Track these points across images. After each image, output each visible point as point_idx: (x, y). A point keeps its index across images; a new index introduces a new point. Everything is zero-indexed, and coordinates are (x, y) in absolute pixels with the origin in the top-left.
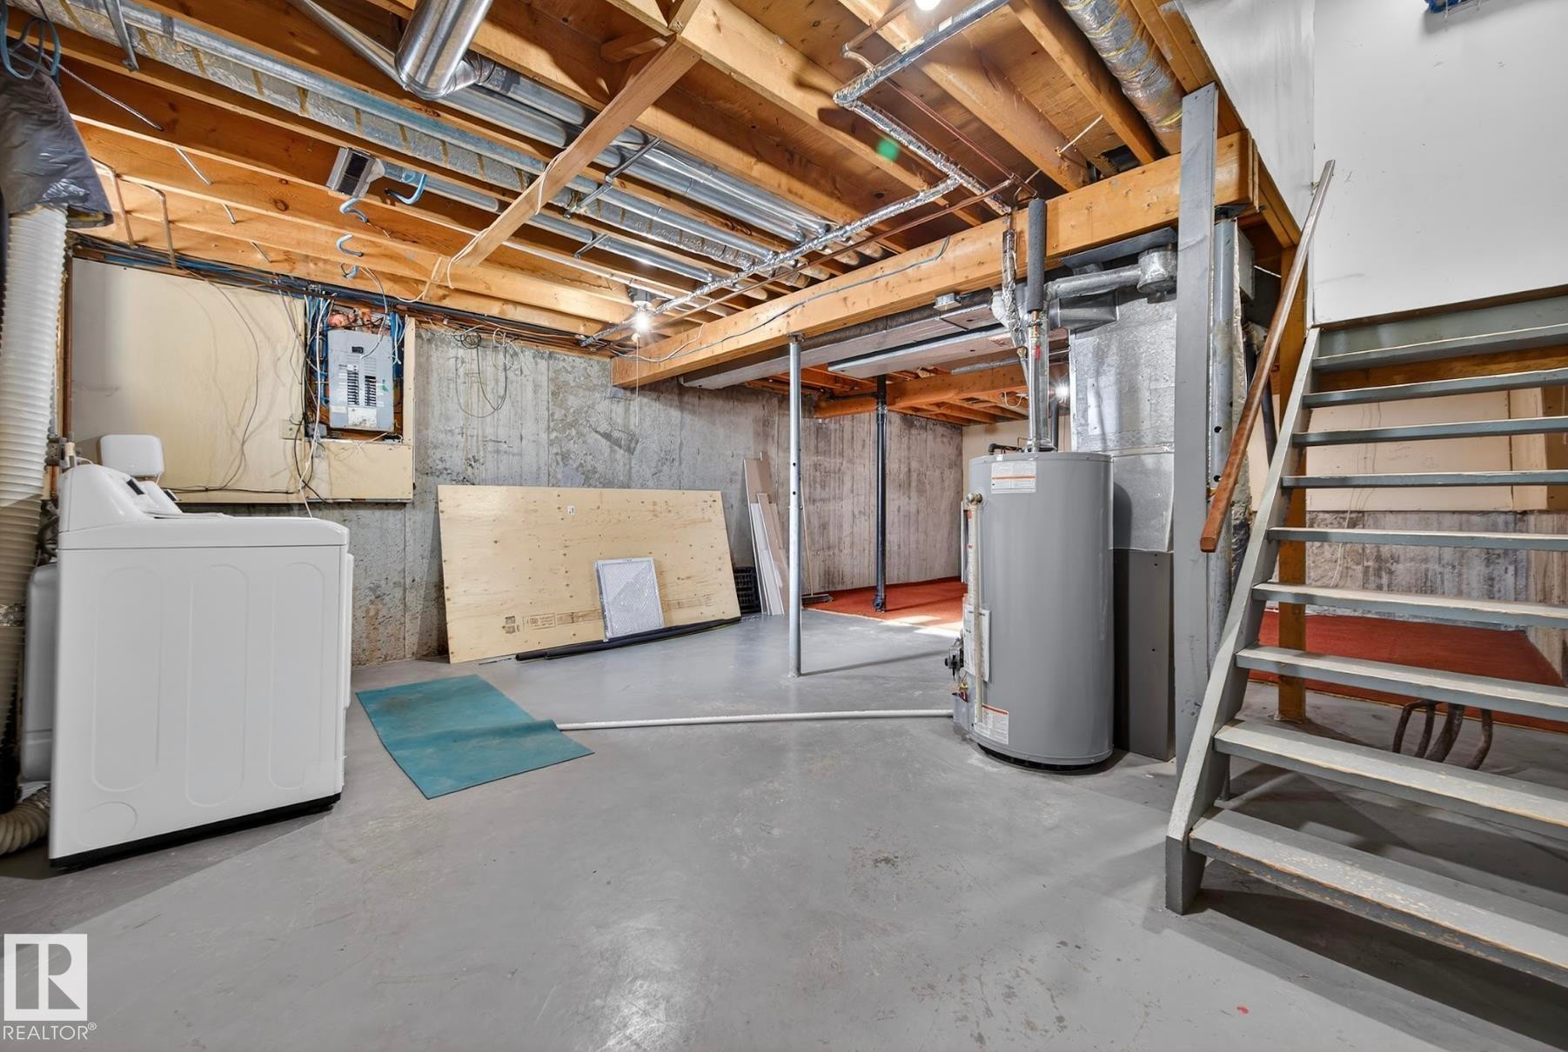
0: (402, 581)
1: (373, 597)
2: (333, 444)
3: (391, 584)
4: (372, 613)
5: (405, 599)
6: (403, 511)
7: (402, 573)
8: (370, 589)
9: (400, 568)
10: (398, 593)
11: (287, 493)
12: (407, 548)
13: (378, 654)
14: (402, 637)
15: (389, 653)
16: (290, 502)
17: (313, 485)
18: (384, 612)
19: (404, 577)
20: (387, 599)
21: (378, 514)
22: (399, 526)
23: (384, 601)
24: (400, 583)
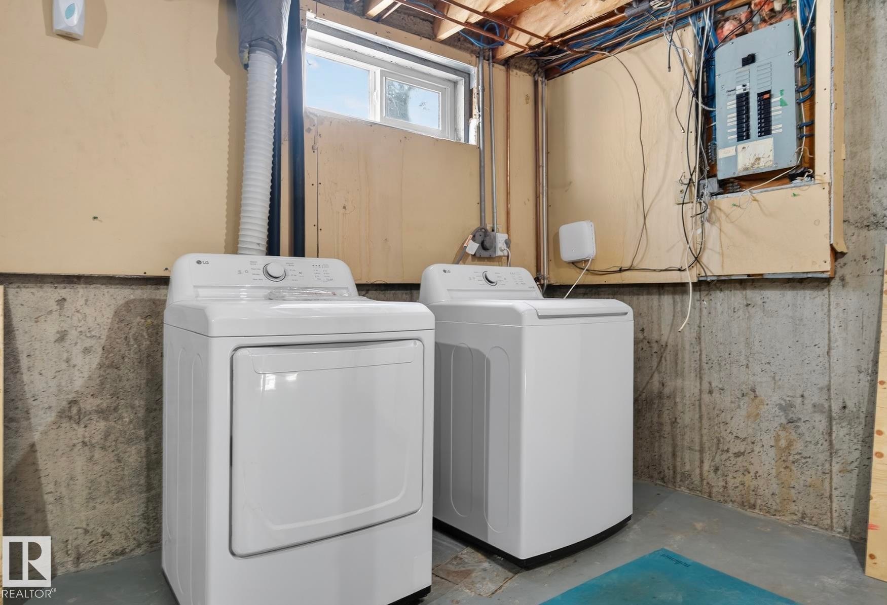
0: (826, 406)
1: (784, 421)
2: (725, 201)
3: (810, 406)
4: (783, 443)
5: (830, 434)
6: (826, 291)
7: (825, 391)
8: (781, 407)
9: (823, 382)
10: (820, 422)
11: (679, 270)
12: (833, 352)
13: (793, 507)
14: (827, 494)
15: (807, 511)
16: (683, 281)
17: (704, 259)
18: (798, 446)
19: (829, 399)
20: (803, 428)
21: (790, 295)
22: (820, 315)
23: (799, 431)
24: (822, 405)
